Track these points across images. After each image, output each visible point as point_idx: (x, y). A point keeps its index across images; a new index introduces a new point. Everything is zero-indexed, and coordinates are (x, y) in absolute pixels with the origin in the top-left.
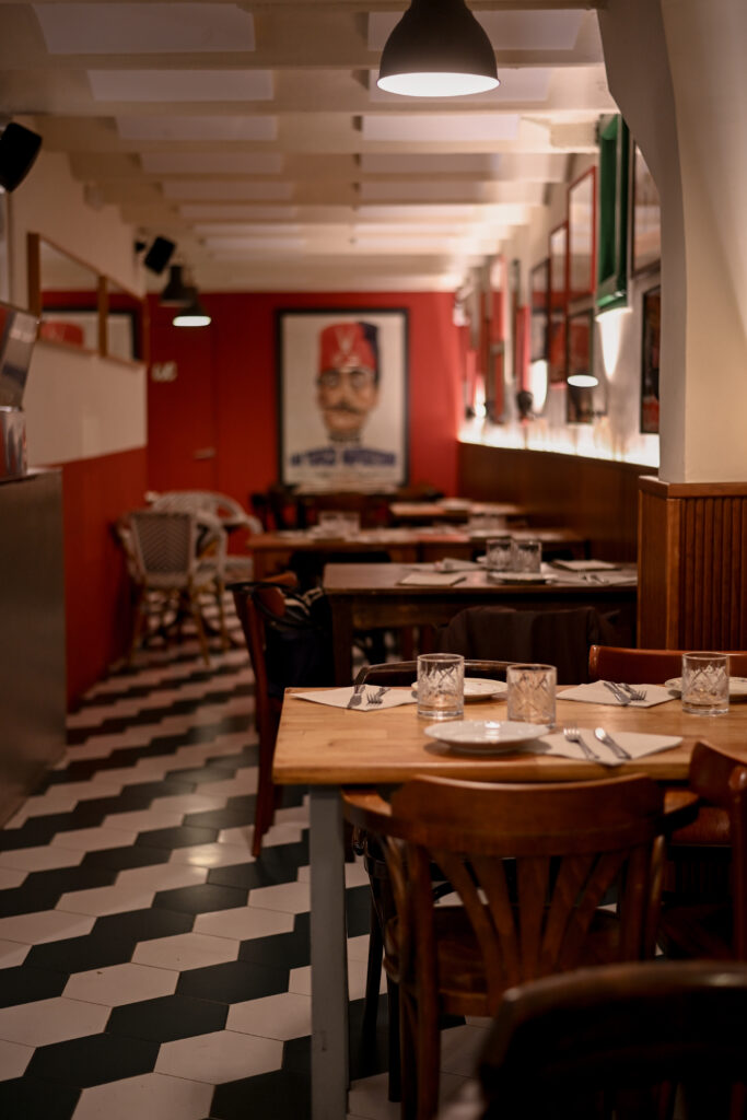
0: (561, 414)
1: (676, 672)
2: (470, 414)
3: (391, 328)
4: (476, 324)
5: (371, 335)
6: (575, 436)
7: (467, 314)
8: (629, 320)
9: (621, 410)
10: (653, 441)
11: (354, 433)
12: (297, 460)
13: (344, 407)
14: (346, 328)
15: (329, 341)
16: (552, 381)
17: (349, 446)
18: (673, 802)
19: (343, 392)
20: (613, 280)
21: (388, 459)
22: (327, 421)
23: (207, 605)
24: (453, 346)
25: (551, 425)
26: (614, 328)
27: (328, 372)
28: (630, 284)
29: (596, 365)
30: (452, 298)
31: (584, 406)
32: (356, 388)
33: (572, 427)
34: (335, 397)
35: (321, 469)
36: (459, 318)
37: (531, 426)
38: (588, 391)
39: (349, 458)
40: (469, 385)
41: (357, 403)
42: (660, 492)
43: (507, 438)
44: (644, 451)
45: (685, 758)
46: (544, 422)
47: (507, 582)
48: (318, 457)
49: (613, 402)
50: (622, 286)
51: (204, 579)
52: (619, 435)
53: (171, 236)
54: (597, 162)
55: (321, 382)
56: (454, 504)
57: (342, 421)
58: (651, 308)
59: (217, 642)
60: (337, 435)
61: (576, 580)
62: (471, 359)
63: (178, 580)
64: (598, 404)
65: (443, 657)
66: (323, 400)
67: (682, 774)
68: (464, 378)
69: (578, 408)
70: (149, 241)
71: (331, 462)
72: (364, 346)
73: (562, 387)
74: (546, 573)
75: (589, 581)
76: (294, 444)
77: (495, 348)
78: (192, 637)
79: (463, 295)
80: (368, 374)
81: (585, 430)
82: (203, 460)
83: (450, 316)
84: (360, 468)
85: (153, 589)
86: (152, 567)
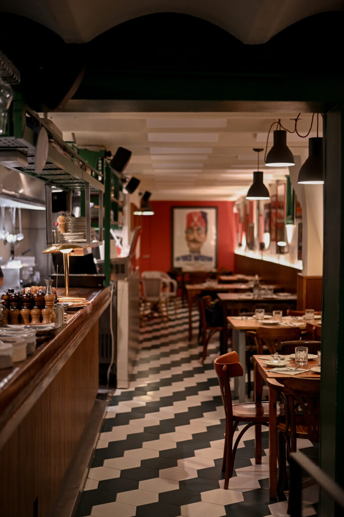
0: (275, 250)
1: (304, 314)
2: (240, 245)
3: (211, 214)
4: (242, 214)
5: (204, 216)
6: (279, 258)
7: (239, 210)
8: (295, 230)
9: (293, 253)
10: (301, 262)
11: (198, 251)
12: (178, 259)
13: (195, 241)
14: (195, 213)
15: (190, 218)
16: (271, 240)
17: (197, 254)
18: (302, 332)
19: (195, 235)
20: (290, 217)
21: (210, 259)
22: (189, 245)
23: (163, 307)
24: (233, 221)
25: (271, 253)
26: (290, 230)
27: (189, 229)
28: (295, 220)
29: (285, 238)
30: (233, 203)
31: (282, 251)
32: (199, 234)
33: (278, 255)
34: (191, 237)
35: (187, 262)
36: (235, 210)
37: (264, 253)
38: (283, 247)
39: (196, 259)
40: (239, 234)
41: (199, 239)
42: (302, 278)
43: (255, 255)
44: (298, 265)
45: (305, 326)
46: (269, 252)
47: (265, 298)
48: (185, 258)
49: (290, 250)
50: (293, 219)
51: (163, 299)
52: (292, 260)
53: (150, 191)
54: (286, 182)
55: (187, 232)
56: (240, 276)
57: (194, 246)
58: (300, 227)
59: (165, 319)
60: (192, 251)
61: (282, 298)
62: (240, 226)
63: (155, 299)
64: (286, 250)
65: (260, 310)
66: (188, 239)
67: (304, 328)
68: (238, 232)
69: (280, 250)
70: (143, 193)
71: (190, 260)
72: (202, 220)
73: (274, 243)
74: (275, 296)
75: (285, 298)
76: (177, 254)
77: (250, 225)
78: (156, 318)
79: (237, 203)
80: (203, 229)
81: (282, 256)
82: (146, 259)
83: (232, 210)
84: (200, 262)
85: (149, 302)
86: (149, 295)
